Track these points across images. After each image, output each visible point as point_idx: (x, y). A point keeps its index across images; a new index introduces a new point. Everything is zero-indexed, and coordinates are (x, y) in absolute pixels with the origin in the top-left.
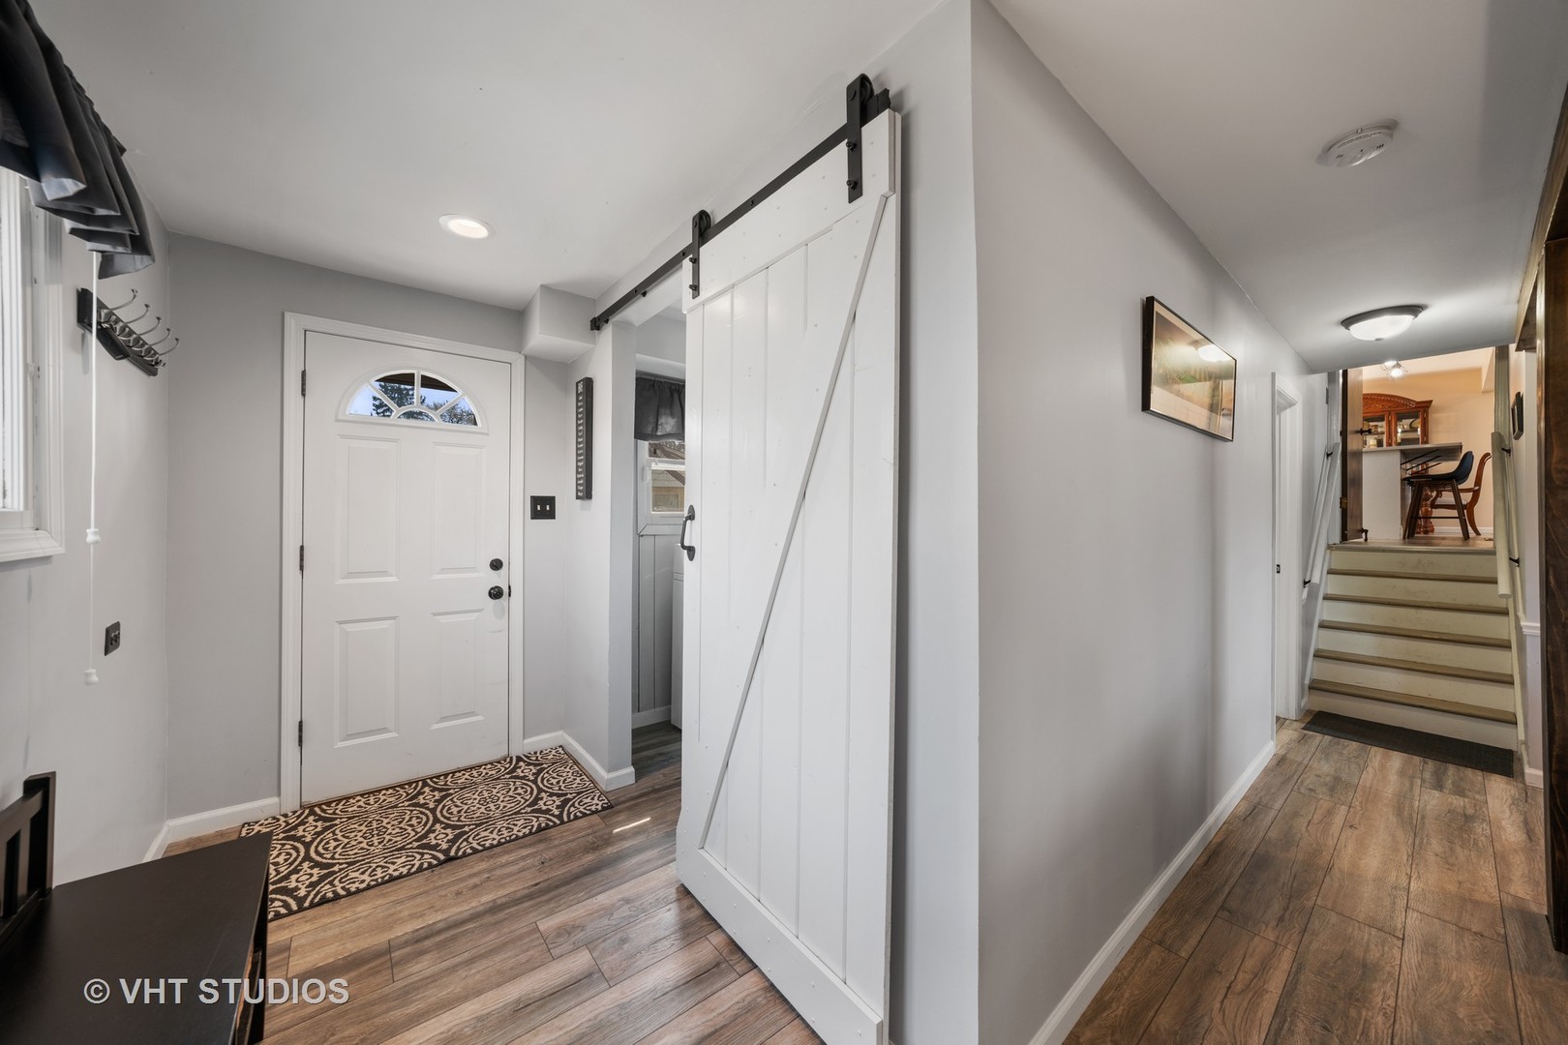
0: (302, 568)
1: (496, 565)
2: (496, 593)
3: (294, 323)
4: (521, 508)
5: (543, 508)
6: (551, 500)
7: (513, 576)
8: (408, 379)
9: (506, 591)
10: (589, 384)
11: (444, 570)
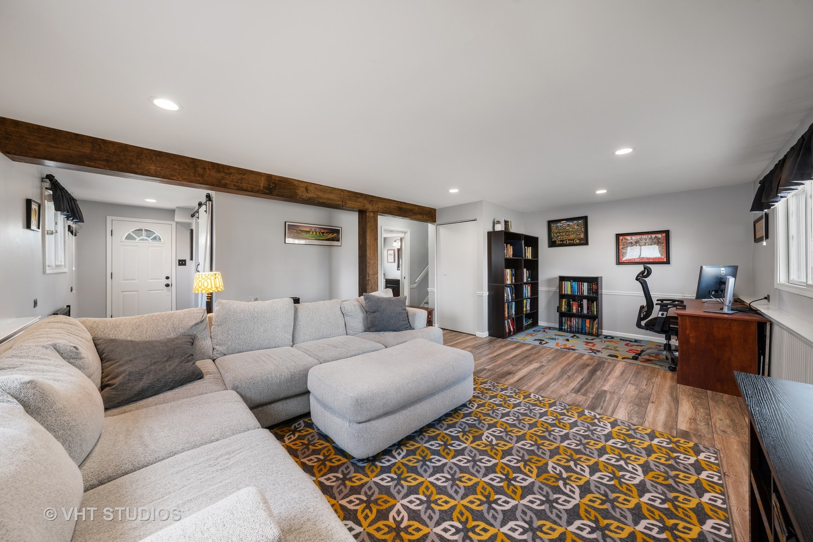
0: (112, 278)
1: (167, 278)
2: (167, 285)
3: (109, 218)
4: (175, 263)
5: (182, 263)
6: (185, 261)
7: (173, 281)
8: (141, 230)
9: (170, 285)
10: (192, 230)
11: (151, 279)
